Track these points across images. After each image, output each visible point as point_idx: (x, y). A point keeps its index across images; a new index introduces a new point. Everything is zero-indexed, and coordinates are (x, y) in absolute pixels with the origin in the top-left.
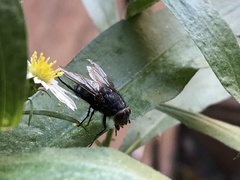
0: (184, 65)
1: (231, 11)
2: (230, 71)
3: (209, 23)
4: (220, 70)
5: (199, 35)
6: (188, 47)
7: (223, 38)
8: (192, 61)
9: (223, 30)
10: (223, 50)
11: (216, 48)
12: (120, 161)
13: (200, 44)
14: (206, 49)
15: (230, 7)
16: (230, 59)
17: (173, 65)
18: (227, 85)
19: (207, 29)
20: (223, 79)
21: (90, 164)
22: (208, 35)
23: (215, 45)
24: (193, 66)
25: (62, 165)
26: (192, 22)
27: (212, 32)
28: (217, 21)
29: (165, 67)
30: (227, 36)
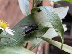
0: (46, 26)
1: (59, 13)
2: (58, 27)
3: (53, 14)
4: (55, 27)
5: (50, 17)
6: (47, 22)
7: (56, 19)
8: (48, 25)
9: (56, 16)
10: (56, 22)
11: (54, 21)
12: (26, 51)
13: (50, 20)
14: (52, 21)
15: (59, 12)
16: (58, 24)
17: (43, 26)
18: (57, 31)
19: (52, 16)
20: (56, 30)
21: (17, 52)
22: (52, 17)
23: (54, 20)
24: (48, 27)
25: (9, 52)
26: (48, 14)
27: (53, 17)
28: (55, 14)
29: (41, 27)
30: (57, 18)
